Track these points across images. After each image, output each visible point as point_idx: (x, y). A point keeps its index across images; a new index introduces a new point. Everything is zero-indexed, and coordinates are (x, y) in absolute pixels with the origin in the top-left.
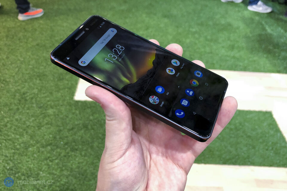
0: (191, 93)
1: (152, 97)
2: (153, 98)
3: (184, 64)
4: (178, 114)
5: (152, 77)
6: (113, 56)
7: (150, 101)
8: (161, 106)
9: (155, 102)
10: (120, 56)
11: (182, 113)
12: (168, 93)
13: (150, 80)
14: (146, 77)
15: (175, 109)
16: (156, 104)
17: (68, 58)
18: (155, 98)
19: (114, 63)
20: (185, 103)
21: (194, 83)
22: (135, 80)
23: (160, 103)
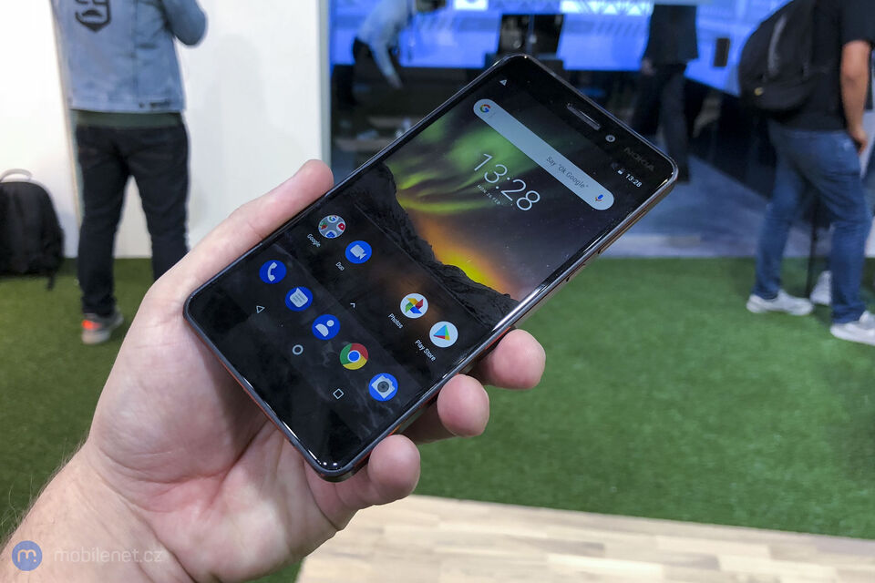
0: (323, 330)
1: (342, 224)
2: (340, 226)
3: (434, 358)
4: (274, 265)
5: (406, 248)
6: (498, 175)
7: (332, 217)
8: (310, 237)
9: (324, 227)
10: (494, 192)
11: (272, 278)
12: (342, 268)
13: (396, 240)
14: (409, 232)
15: (290, 264)
16: (320, 227)
17: (504, 82)
18: (338, 232)
19: (472, 172)
20: (299, 298)
21: (354, 357)
22: (404, 203)
23: (319, 237)
